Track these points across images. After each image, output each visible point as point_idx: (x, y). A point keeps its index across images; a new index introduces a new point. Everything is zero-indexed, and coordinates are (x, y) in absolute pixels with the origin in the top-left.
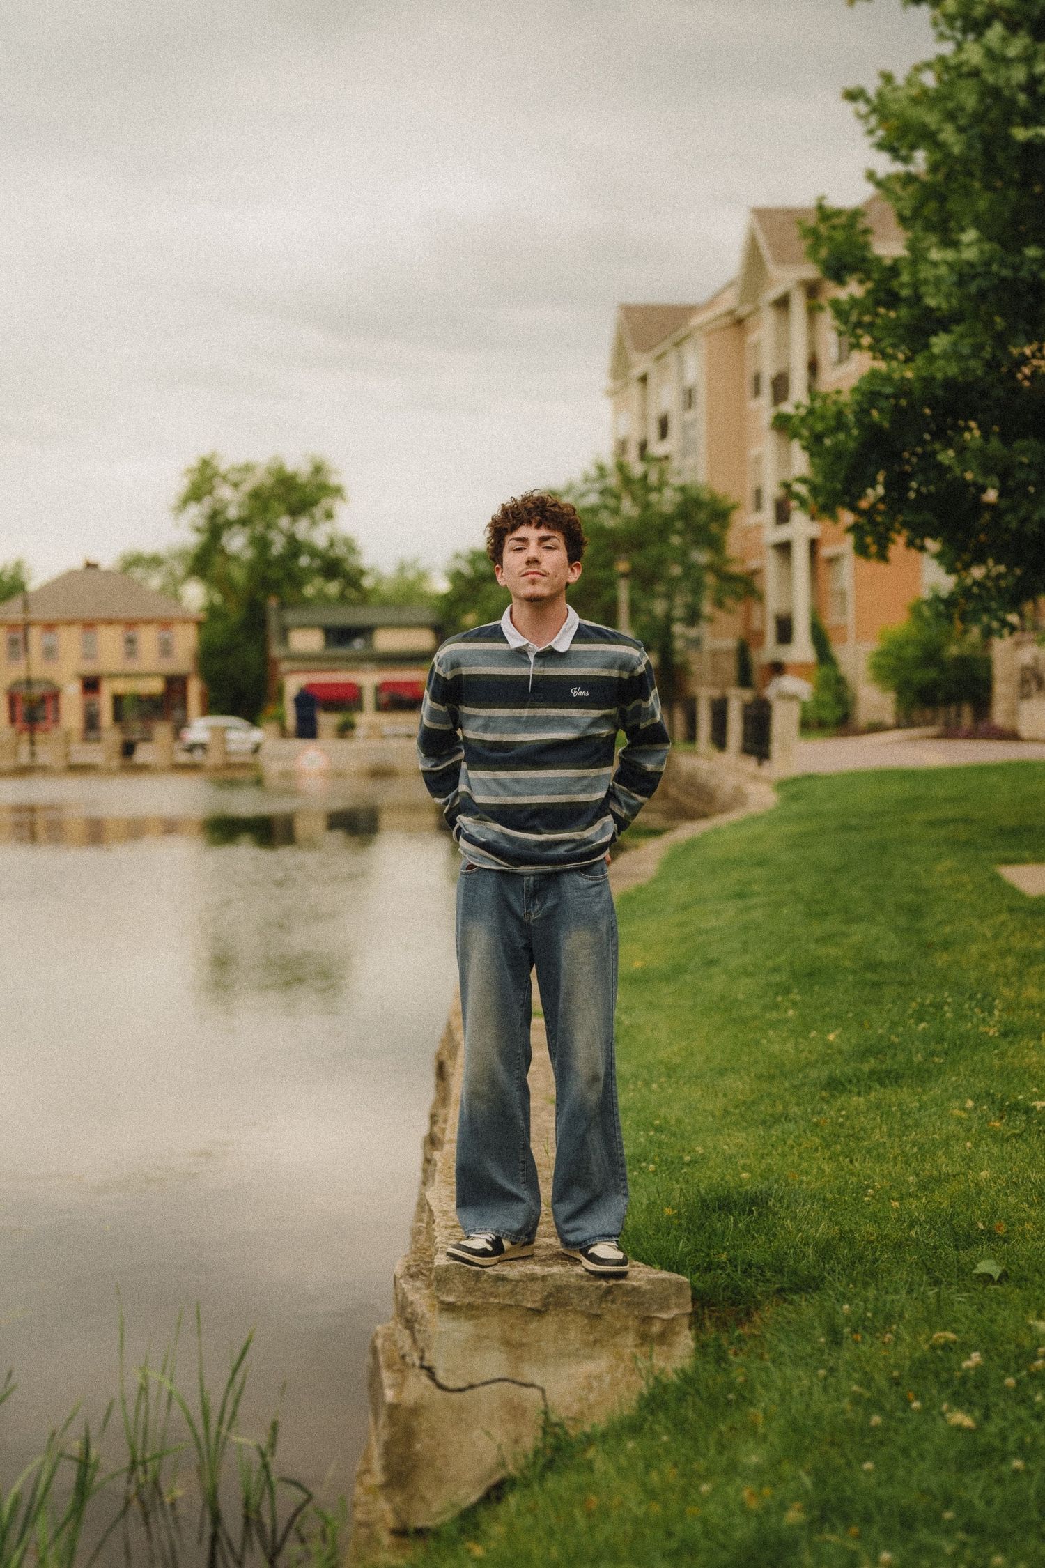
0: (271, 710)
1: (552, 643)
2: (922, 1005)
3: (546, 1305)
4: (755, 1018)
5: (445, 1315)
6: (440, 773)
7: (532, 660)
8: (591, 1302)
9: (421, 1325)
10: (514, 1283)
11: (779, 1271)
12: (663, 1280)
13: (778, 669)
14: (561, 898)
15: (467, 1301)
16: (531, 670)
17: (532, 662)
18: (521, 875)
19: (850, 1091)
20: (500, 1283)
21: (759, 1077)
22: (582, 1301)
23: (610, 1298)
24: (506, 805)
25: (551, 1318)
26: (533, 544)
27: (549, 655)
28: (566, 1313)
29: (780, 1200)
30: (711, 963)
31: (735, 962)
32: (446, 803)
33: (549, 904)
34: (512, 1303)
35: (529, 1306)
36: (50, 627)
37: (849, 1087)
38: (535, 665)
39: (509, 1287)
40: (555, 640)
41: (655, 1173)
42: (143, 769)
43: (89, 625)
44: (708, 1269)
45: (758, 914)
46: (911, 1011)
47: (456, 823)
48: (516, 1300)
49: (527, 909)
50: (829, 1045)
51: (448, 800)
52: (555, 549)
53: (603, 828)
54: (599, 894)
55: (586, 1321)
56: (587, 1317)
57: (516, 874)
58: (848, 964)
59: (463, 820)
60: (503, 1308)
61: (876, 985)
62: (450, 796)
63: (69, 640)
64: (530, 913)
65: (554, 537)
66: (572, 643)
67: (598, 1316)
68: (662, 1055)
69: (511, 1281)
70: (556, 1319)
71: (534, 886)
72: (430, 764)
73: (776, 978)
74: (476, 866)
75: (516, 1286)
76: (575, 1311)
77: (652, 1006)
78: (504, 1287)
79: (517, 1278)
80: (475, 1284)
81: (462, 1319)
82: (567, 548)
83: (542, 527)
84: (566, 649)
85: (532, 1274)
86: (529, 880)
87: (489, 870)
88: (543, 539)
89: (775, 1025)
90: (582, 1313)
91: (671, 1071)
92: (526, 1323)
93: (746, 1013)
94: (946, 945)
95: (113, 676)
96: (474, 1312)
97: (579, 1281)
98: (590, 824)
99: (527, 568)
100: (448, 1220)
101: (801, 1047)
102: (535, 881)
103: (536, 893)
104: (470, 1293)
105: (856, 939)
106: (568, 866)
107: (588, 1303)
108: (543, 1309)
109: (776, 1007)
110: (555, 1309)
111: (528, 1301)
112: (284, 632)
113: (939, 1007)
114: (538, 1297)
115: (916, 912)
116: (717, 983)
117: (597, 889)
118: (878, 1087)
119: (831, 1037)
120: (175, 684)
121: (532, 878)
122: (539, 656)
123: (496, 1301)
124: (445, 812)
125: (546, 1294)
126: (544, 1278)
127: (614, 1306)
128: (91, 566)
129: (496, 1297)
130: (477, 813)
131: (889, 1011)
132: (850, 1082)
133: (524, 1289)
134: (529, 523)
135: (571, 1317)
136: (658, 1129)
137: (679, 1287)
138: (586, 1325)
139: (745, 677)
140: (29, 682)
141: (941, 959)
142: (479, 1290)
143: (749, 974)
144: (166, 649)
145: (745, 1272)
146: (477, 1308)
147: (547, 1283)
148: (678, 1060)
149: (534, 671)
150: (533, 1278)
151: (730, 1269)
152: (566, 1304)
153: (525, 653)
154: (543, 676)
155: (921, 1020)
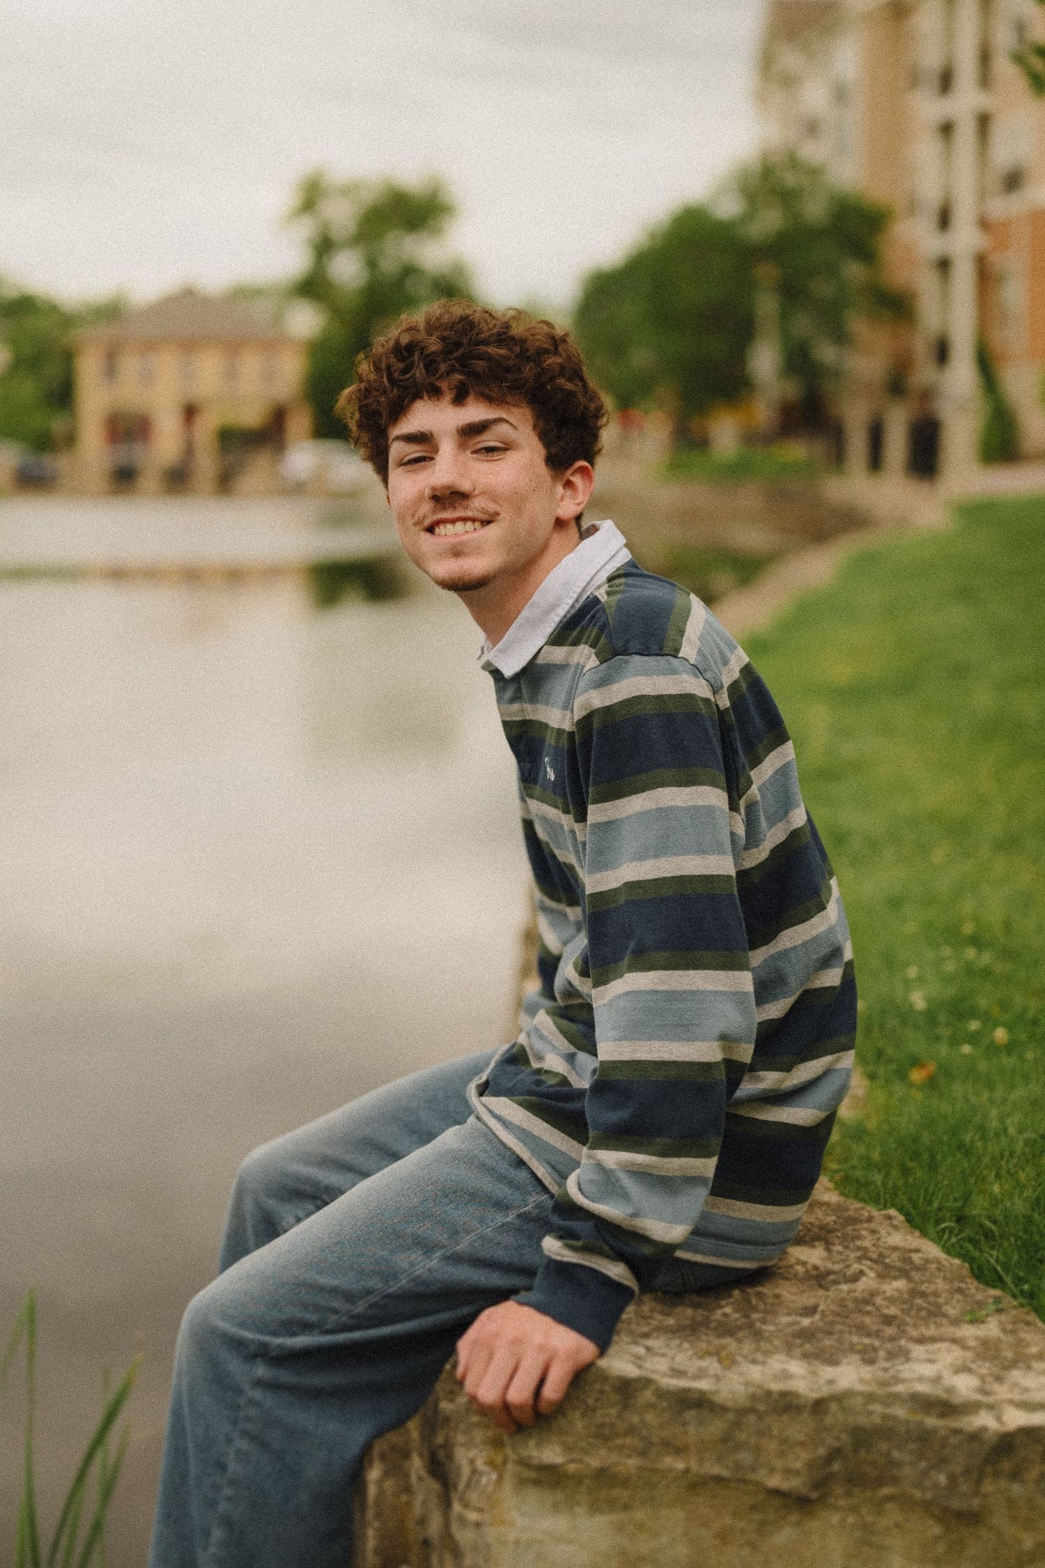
3: (822, 1483)
5: (533, 1496)
8: (952, 1478)
9: (466, 1505)
10: (731, 1416)
15: (595, 1462)
20: (690, 1415)
22: (925, 1473)
23: (1006, 1466)
25: (835, 1518)
26: (447, 447)
28: (879, 1506)
34: (726, 1473)
35: (774, 1482)
36: (147, 348)
39: (716, 1427)
43: (189, 346)
48: (737, 1466)
52: (506, 450)
55: (936, 1529)
56: (939, 1520)
60: (696, 1485)
63: (167, 365)
65: (501, 420)
67: (972, 1519)
69: (724, 1409)
70: (851, 1519)
75: (737, 1425)
76: (904, 1501)
78: (701, 1423)
79: (743, 1401)
80: (619, 1416)
81: (580, 1510)
82: (544, 437)
83: (470, 400)
85: (784, 1394)
88: (470, 432)
90: (927, 1506)
92: (763, 1528)
95: (214, 403)
96: (616, 1492)
97: (919, 1417)
99: (434, 512)
104: (606, 1439)
107: (942, 1479)
108: (814, 1495)
110: (848, 1494)
111: (772, 1470)
114: (799, 1459)
123: (680, 1465)
125: (822, 1451)
126: (819, 1406)
127: (1016, 1489)
128: (189, 292)
129: (680, 1451)
133: (761, 1433)
134: (435, 393)
135: (893, 1514)
136: (977, 943)
138: (937, 1540)
142: (631, 1431)
144: (269, 374)
146: (625, 1482)
147: (829, 1420)
150: (786, 1404)
152: (880, 1482)
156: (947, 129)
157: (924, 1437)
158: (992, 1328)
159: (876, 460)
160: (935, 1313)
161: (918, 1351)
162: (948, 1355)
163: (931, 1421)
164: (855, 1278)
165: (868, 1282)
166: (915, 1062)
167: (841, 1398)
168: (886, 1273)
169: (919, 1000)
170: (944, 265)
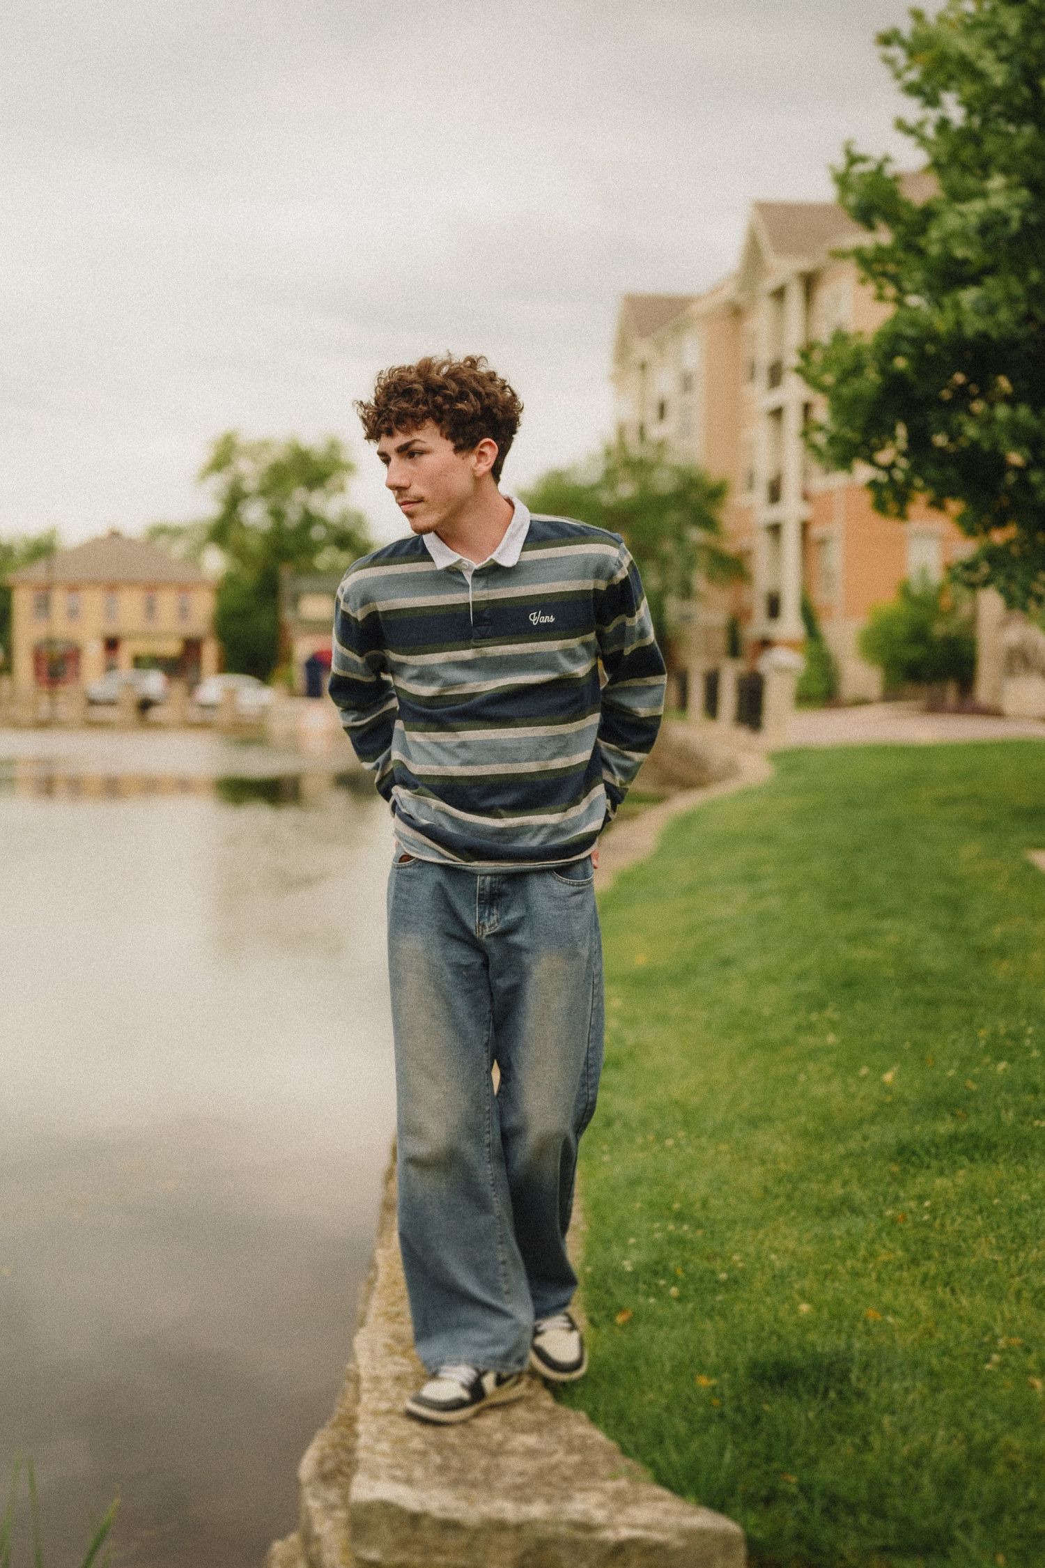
0: (280, 671)
1: (494, 556)
2: (994, 1034)
4: (787, 1042)
6: (366, 729)
7: (469, 580)
10: (472, 1533)
11: (879, 1513)
12: (703, 1533)
13: (766, 644)
14: (528, 908)
16: (472, 595)
17: (470, 585)
18: (472, 875)
19: (928, 1167)
20: (450, 1533)
21: (804, 1133)
23: (618, 1560)
24: (451, 778)
27: (493, 572)
29: (866, 1367)
30: (726, 963)
31: (754, 964)
32: (376, 768)
33: (513, 916)
36: (73, 588)
37: (926, 1159)
38: (473, 588)
39: (464, 1539)
40: (499, 549)
41: (679, 1299)
42: (157, 726)
43: (112, 587)
44: (768, 1501)
45: (774, 903)
46: (982, 1043)
47: (391, 795)
49: (480, 918)
50: (887, 1089)
51: (378, 765)
53: (591, 807)
54: (580, 906)
57: (465, 871)
58: (891, 972)
59: (399, 792)
61: (933, 1003)
62: (380, 759)
63: (92, 601)
64: (483, 926)
66: (524, 549)
68: (676, 1092)
69: (468, 1529)
71: (491, 887)
72: (351, 717)
73: (805, 987)
74: (412, 858)
75: (475, 1538)
77: (662, 1019)
78: (455, 1538)
80: (411, 1534)
84: (515, 563)
86: (483, 881)
87: (432, 863)
89: (813, 1054)
91: (690, 1119)
93: (775, 1035)
94: (1001, 951)
95: (133, 636)
97: (573, 1533)
98: (575, 801)
100: (380, 1399)
101: (853, 1089)
102: (491, 883)
103: (492, 899)
104: (405, 1547)
105: (892, 939)
106: (538, 865)
109: (810, 1028)
112: (296, 599)
113: (1016, 1037)
114: (508, 1557)
115: (955, 906)
116: (737, 992)
117: (579, 898)
118: (966, 1162)
119: (888, 1077)
120: (192, 647)
121: (488, 878)
122: (478, 574)
123: (443, 1559)
124: (376, 781)
125: (521, 1552)
126: (519, 1527)
128: (115, 535)
129: (443, 1552)
130: (416, 787)
131: (954, 1042)
132: (928, 1152)
133: (487, 1542)
136: (680, 1217)
137: (726, 1540)
139: (734, 649)
140: (50, 642)
141: (1002, 971)
142: (418, 1542)
143: (774, 980)
144: (184, 612)
145: (825, 1511)
147: (524, 1534)
148: (695, 1100)
149: (474, 596)
150: (501, 1526)
151: (802, 1505)
153: (459, 573)
154: (488, 602)
155: (999, 1059)
156: (777, 413)
157: (574, 1545)
158: (623, 1483)
159: (711, 707)
160: (593, 1474)
161: (579, 1496)
162: (594, 1498)
163: (580, 1535)
164: (551, 1454)
165: (559, 1456)
166: (621, 1309)
167: (531, 1523)
168: (571, 1450)
169: (628, 1266)
170: (775, 529)
